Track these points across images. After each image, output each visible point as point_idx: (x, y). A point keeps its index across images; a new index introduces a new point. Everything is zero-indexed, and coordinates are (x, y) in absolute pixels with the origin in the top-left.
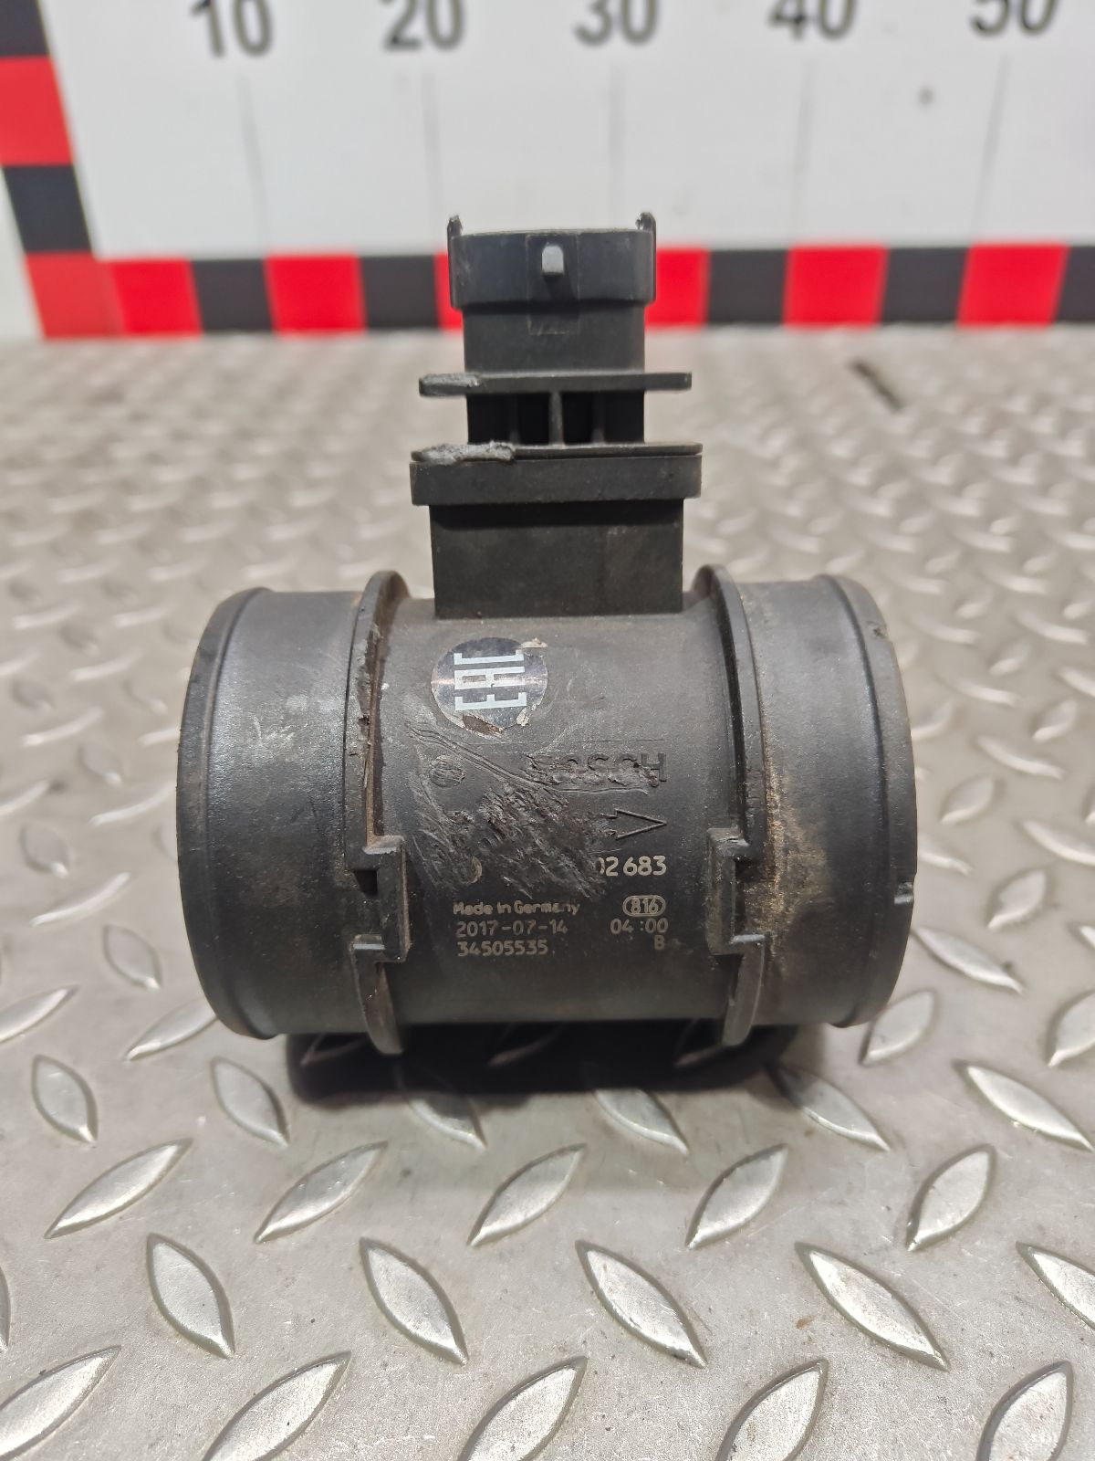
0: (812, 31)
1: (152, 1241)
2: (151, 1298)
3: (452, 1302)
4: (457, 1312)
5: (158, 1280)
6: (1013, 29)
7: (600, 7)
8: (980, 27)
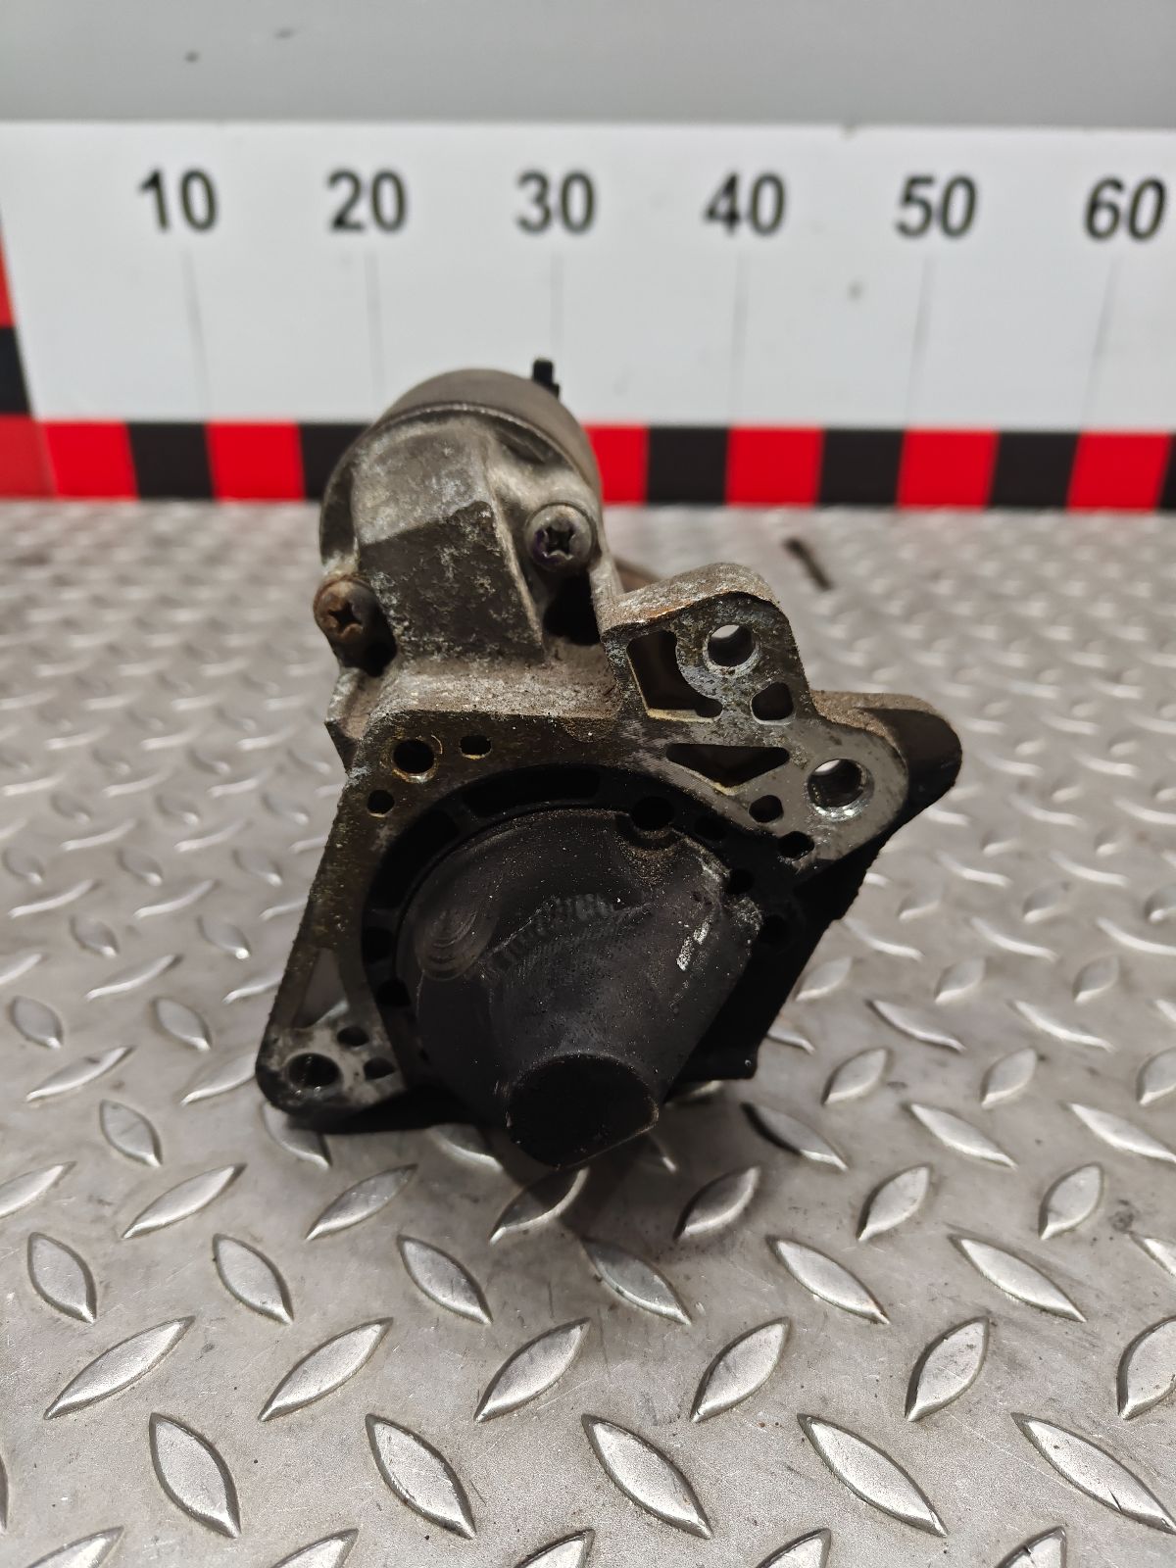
0: (744, 229)
6: (935, 232)
7: (540, 199)
8: (904, 229)
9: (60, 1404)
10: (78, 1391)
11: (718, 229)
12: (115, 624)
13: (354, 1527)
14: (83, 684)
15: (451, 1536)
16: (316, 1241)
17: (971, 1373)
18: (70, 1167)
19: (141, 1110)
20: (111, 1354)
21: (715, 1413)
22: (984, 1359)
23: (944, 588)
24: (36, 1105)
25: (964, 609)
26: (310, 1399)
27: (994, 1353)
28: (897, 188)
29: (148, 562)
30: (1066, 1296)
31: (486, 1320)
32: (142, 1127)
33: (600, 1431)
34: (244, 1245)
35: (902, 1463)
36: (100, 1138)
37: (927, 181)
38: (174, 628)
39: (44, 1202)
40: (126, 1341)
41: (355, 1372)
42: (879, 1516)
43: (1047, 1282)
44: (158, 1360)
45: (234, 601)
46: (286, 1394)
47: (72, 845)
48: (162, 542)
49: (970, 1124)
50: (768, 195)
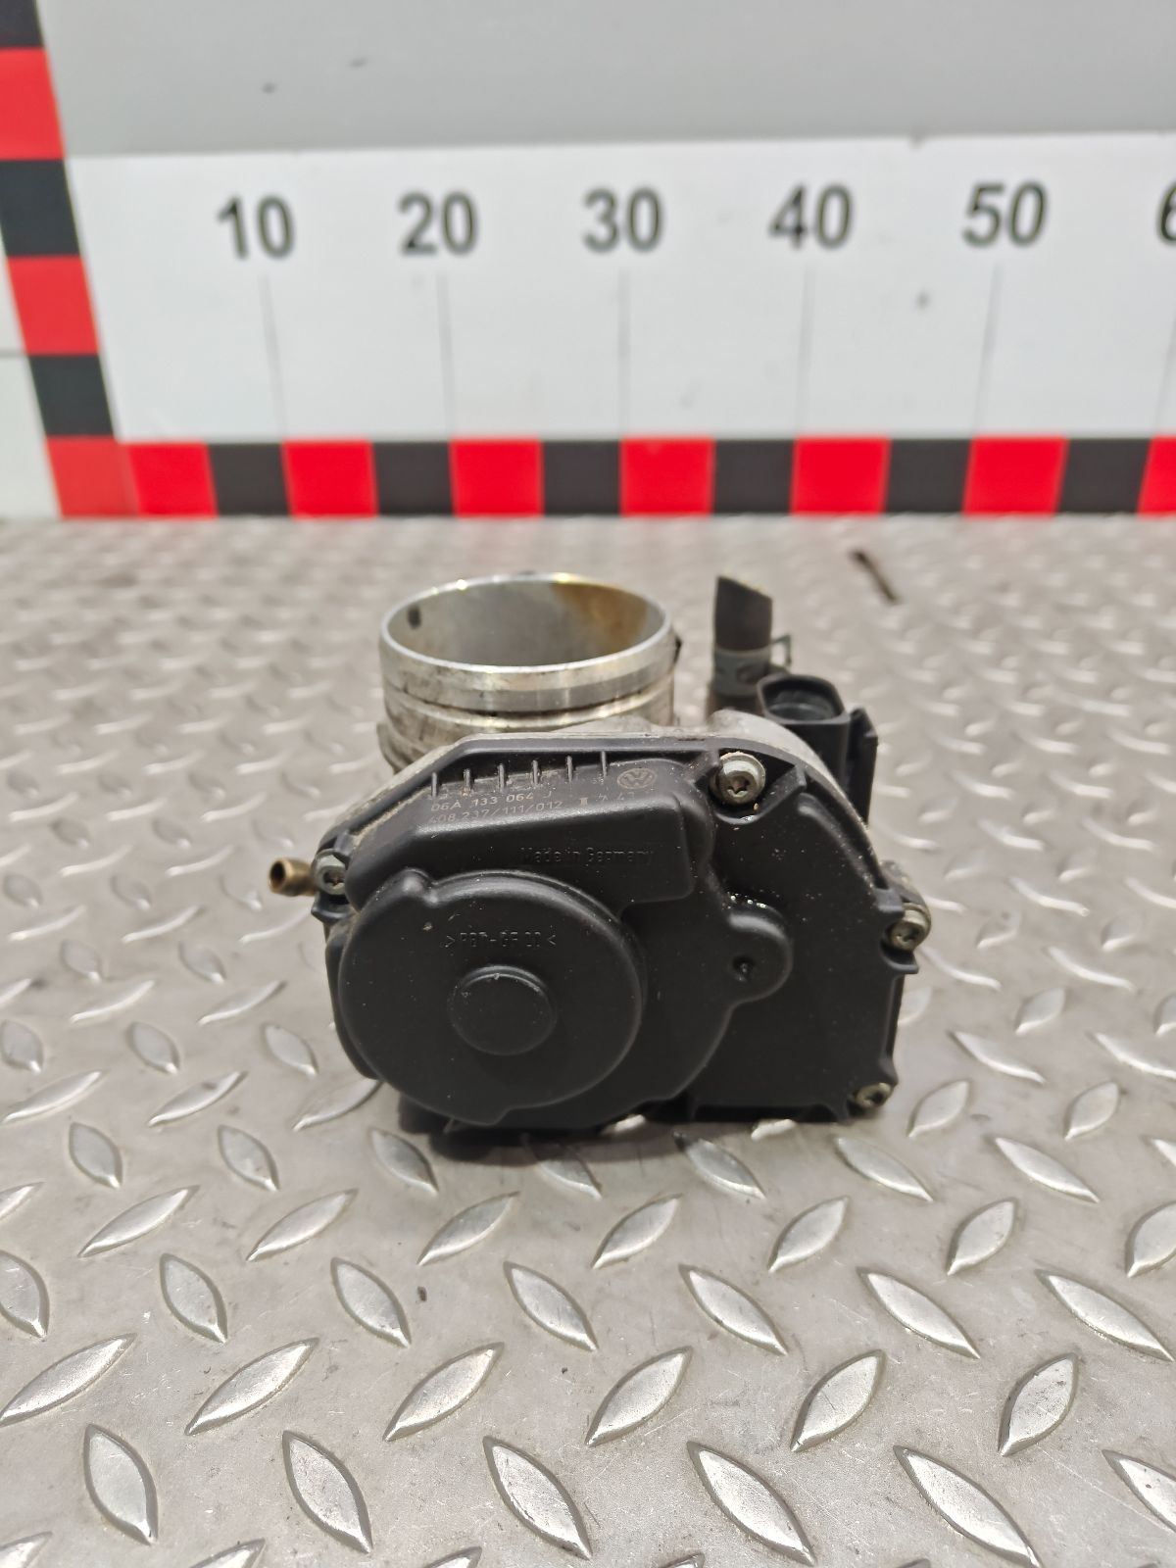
0: (810, 242)
1: (91, 1430)
2: (85, 1487)
3: (363, 1493)
4: (366, 1503)
5: (93, 1468)
6: (1004, 239)
7: (607, 218)
8: (971, 238)
9: (201, 1420)
10: (214, 1409)
11: (784, 243)
12: (202, 645)
13: (477, 1545)
14: (175, 708)
15: (569, 1557)
16: (429, 1267)
17: (1061, 1409)
18: (194, 1190)
19: (257, 1136)
20: (244, 1373)
21: (815, 1443)
22: (1073, 1396)
23: (1012, 600)
24: (159, 1129)
25: (1032, 623)
26: (431, 1420)
27: (1084, 1390)
28: (964, 198)
29: (229, 581)
30: (1154, 1335)
31: (592, 1347)
32: (259, 1154)
33: (705, 1458)
34: (360, 1270)
35: (997, 1497)
36: (220, 1163)
37: (996, 189)
38: (258, 650)
39: (172, 1224)
40: (256, 1361)
41: (472, 1395)
42: (976, 1549)
43: (1135, 1320)
44: (287, 1380)
45: (313, 621)
46: (409, 1415)
47: (176, 871)
48: (241, 561)
49: (1055, 1158)
50: (834, 208)
